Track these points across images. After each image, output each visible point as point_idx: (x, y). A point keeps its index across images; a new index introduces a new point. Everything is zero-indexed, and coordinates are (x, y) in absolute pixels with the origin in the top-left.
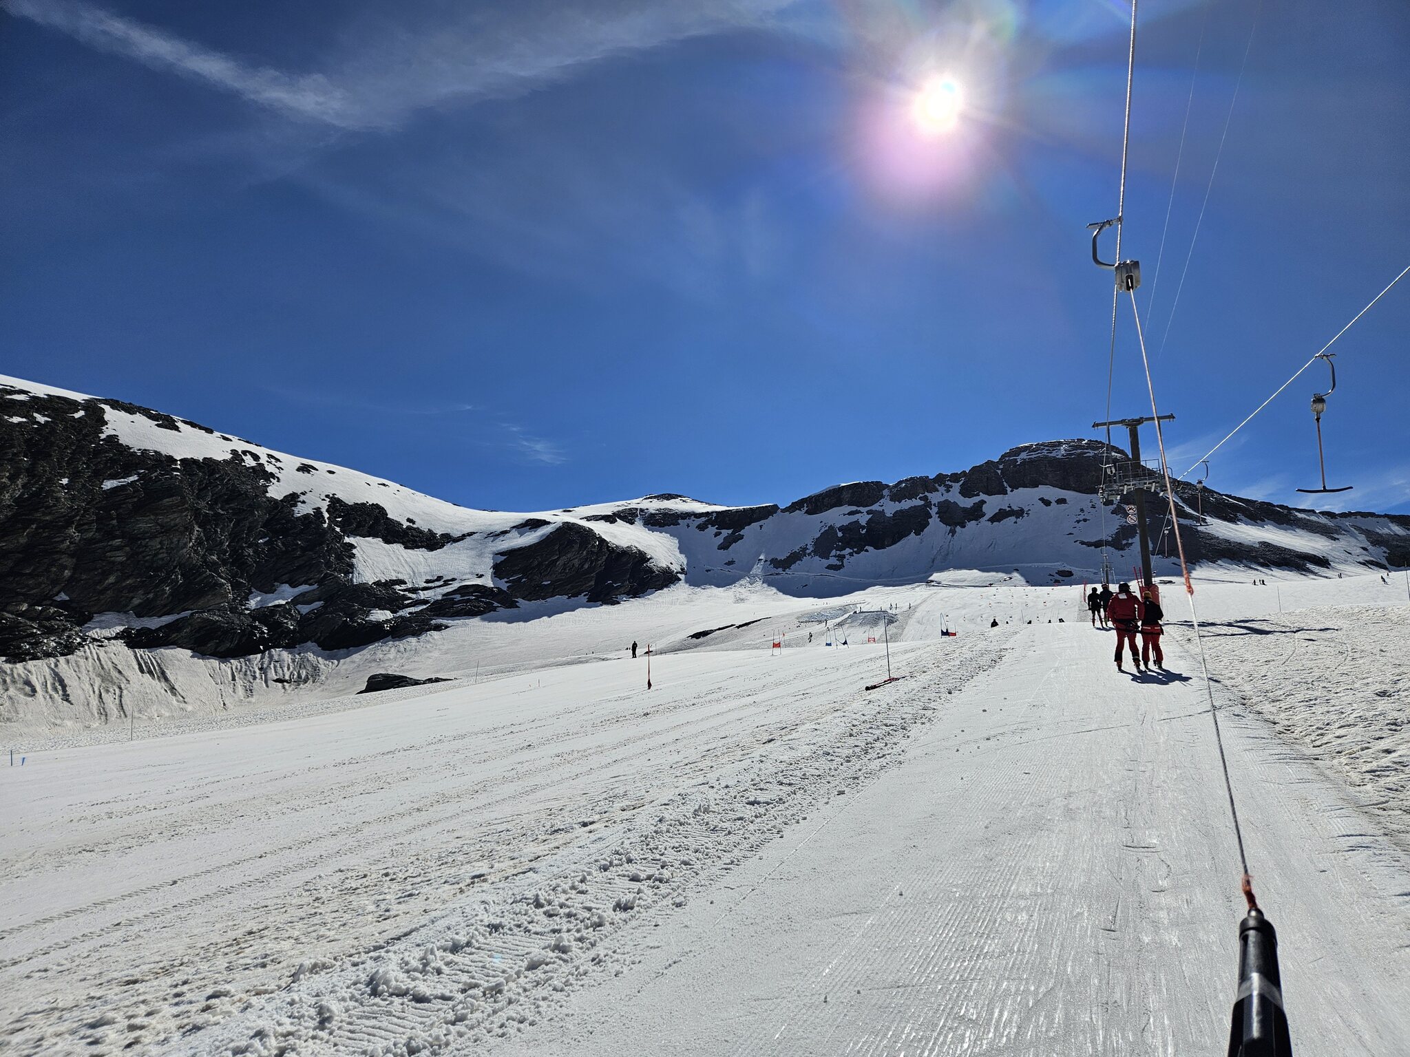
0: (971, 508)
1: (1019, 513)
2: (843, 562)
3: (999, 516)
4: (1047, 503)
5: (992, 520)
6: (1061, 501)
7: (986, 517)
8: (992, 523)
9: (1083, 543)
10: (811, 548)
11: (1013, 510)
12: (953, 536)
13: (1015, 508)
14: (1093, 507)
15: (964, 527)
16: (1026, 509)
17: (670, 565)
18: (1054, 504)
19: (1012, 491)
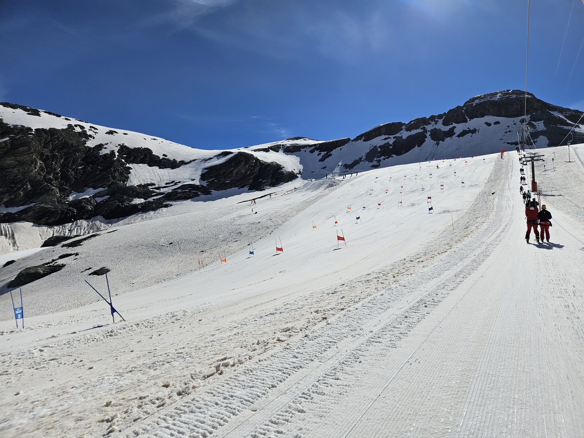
0: (448, 131)
1: (474, 131)
2: (380, 163)
3: (463, 134)
4: (489, 124)
5: (459, 136)
6: (497, 123)
7: (456, 135)
8: (459, 137)
9: (508, 143)
10: (364, 158)
11: (470, 130)
12: (437, 146)
13: (472, 129)
14: (515, 124)
15: (444, 141)
16: (477, 129)
17: (293, 171)
18: (493, 125)
19: (470, 120)
